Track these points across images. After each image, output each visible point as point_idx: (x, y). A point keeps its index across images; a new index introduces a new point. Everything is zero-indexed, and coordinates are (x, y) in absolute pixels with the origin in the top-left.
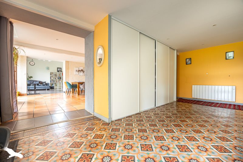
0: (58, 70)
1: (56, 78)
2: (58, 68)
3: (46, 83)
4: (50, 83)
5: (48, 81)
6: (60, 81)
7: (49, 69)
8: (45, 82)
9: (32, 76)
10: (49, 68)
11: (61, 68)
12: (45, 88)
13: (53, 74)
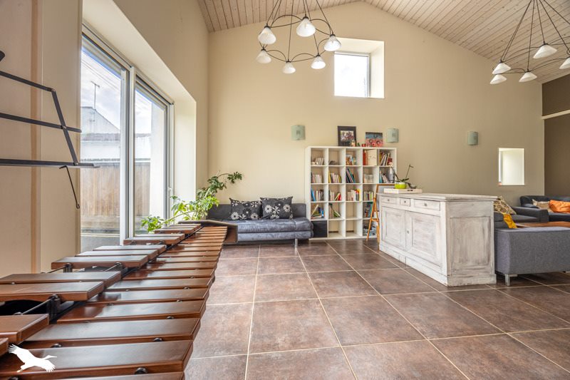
0: (343, 138)
1: (335, 177)
2: (340, 128)
3: (293, 201)
4: (308, 202)
5: (302, 194)
6: (353, 193)
7: (304, 137)
8: (289, 200)
9: (240, 172)
10: (304, 127)
11: (354, 129)
12: (289, 235)
13: (322, 156)
